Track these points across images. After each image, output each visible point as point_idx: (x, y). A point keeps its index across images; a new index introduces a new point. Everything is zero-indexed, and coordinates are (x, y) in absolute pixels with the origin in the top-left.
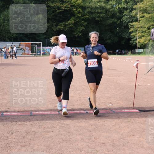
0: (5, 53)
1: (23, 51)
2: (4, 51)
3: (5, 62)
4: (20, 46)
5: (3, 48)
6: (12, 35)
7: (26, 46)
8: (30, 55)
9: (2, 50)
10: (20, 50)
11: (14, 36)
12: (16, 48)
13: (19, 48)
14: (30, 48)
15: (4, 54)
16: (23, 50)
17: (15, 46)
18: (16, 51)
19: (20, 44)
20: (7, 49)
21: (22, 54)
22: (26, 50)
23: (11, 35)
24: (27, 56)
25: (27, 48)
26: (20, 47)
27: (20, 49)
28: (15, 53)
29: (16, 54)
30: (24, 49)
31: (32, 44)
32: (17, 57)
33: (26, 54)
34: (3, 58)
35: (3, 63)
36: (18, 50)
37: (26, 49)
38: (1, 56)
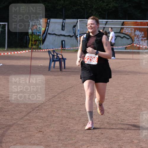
1: (130, 39)
4: (122, 28)
6: (107, 5)
7: (135, 29)
10: (122, 38)
11: (111, 6)
12: (115, 33)
13: (120, 33)
14: (144, 34)
16: (129, 37)
17: (112, 28)
18: (113, 41)
19: (123, 24)
23: (105, 4)
25: (138, 33)
26: (123, 31)
27: (122, 35)
28: (112, 45)
29: (114, 47)
30: (132, 35)
32: (116, 55)
36: (119, 38)
37: (135, 35)
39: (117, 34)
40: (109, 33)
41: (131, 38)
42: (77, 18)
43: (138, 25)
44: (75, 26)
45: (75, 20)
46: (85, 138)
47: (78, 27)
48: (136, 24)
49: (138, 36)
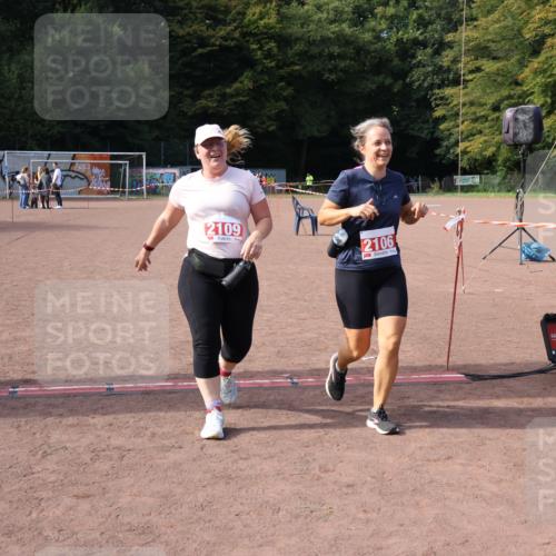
1: (85, 181)
3: (22, 219)
4: (72, 164)
6: (49, 130)
7: (92, 165)
8: (108, 193)
9: (13, 179)
10: (74, 178)
11: (55, 131)
13: (69, 170)
14: (106, 172)
15: (21, 192)
19: (74, 157)
20: (29, 176)
21: (80, 192)
22: (93, 179)
23: (46, 128)
24: (97, 199)
25: (96, 170)
26: (75, 168)
27: (73, 174)
30: (88, 174)
31: (112, 158)
32: (63, 203)
33: (93, 192)
34: (17, 204)
35: (16, 220)
36: (68, 179)
37: (92, 174)
38: (12, 197)
39: (65, 173)
40: (53, 171)
41: (86, 178)
42: (4, 150)
45: (1, 153)
46: (8, 322)
47: (6, 163)
48: (94, 158)
49: (97, 176)
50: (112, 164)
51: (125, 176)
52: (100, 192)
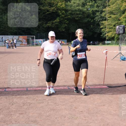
0: (8, 44)
2: (7, 43)
3: (7, 51)
4: (18, 39)
5: (6, 40)
7: (23, 39)
8: (27, 45)
9: (5, 42)
16: (21, 41)
17: (15, 38)
18: (15, 43)
19: (19, 37)
21: (20, 45)
22: (23, 42)
23: (13, 30)
24: (24, 46)
25: (24, 40)
26: (19, 39)
27: (19, 41)
30: (22, 41)
31: (28, 37)
33: (23, 45)
34: (6, 47)
35: (6, 51)
37: (23, 41)
38: (5, 46)
39: (17, 41)
40: (14, 40)
41: (22, 42)
43: (24, 37)
44: (2, 38)
45: (2, 36)
46: (4, 74)
47: (3, 38)
49: (24, 41)
50: (27, 39)
51: (30, 41)
52: (25, 45)
